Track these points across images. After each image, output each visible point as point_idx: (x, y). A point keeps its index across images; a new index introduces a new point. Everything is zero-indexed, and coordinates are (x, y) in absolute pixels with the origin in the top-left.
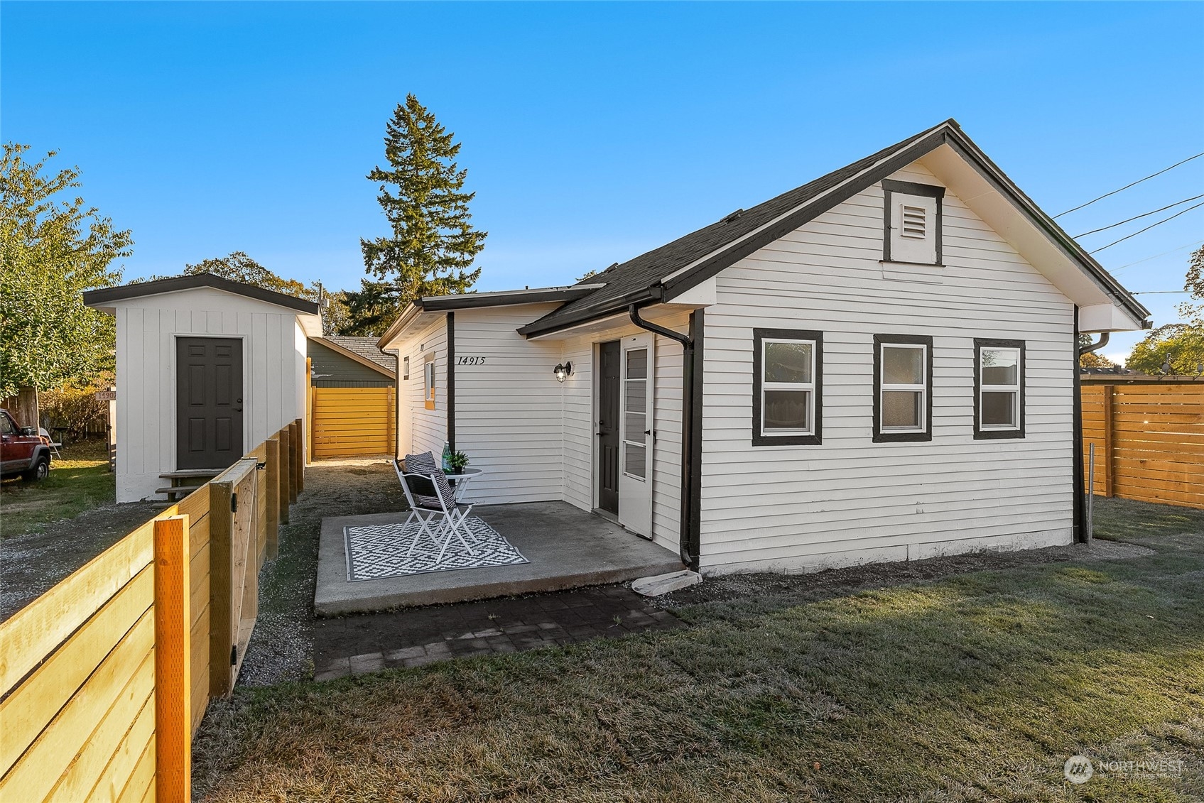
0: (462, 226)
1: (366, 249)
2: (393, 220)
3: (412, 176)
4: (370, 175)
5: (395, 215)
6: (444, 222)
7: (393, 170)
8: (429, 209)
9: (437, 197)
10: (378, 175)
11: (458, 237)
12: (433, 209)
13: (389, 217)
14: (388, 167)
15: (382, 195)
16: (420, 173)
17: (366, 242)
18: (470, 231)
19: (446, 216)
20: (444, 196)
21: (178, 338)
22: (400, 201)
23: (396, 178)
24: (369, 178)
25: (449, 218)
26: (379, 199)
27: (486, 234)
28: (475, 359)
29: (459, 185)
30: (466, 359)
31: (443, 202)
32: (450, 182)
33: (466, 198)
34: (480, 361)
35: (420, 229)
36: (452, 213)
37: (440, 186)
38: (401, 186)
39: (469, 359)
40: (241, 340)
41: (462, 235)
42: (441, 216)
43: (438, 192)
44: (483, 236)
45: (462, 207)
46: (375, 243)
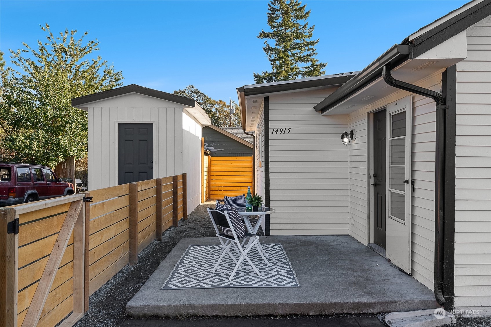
0: (311, 60)
1: (256, 78)
2: (271, 61)
3: (282, 33)
4: (259, 35)
5: (272, 57)
6: (301, 59)
7: (272, 31)
8: (292, 52)
9: (297, 44)
10: (264, 35)
11: (309, 67)
12: (294, 52)
13: (270, 59)
14: (269, 30)
15: (265, 46)
16: (287, 31)
17: (256, 74)
18: (316, 63)
19: (302, 55)
20: (301, 44)
21: (120, 125)
22: (276, 49)
23: (273, 35)
24: (258, 37)
25: (304, 56)
26: (264, 49)
27: (326, 64)
28: (284, 130)
29: (310, 36)
30: (277, 130)
31: (301, 47)
32: (304, 34)
33: (313, 43)
34: (287, 131)
35: (286, 64)
36: (305, 53)
37: (298, 38)
38: (276, 40)
39: (279, 130)
40: (152, 124)
41: (312, 66)
42: (299, 56)
43: (298, 41)
44: (324, 65)
45: (312, 49)
46: (261, 75)
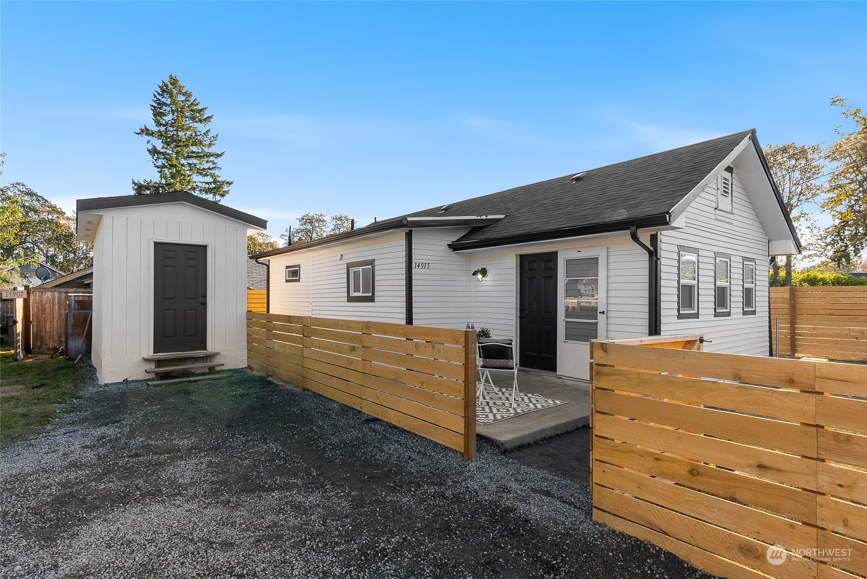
0: (212, 175)
1: (136, 187)
2: (158, 167)
3: (173, 135)
4: (139, 131)
5: (160, 163)
6: (200, 172)
7: (156, 129)
8: (188, 161)
9: (193, 152)
10: (146, 131)
11: (210, 183)
12: (191, 161)
13: (155, 165)
14: (153, 127)
15: (150, 147)
16: (180, 134)
17: (136, 182)
18: (219, 179)
19: (202, 167)
20: (199, 153)
21: (155, 243)
22: (164, 154)
23: (160, 135)
24: (136, 134)
25: (204, 169)
26: (148, 150)
27: (232, 183)
28: (424, 264)
29: (210, 145)
30: (419, 264)
31: (198, 157)
32: (205, 142)
33: (218, 156)
34: (427, 266)
35: (182, 175)
36: (206, 166)
37: (196, 145)
38: (162, 142)
40: (205, 247)
41: (213, 182)
42: (198, 167)
43: (194, 149)
44: (229, 184)
45: (213, 162)
46: (143, 183)
